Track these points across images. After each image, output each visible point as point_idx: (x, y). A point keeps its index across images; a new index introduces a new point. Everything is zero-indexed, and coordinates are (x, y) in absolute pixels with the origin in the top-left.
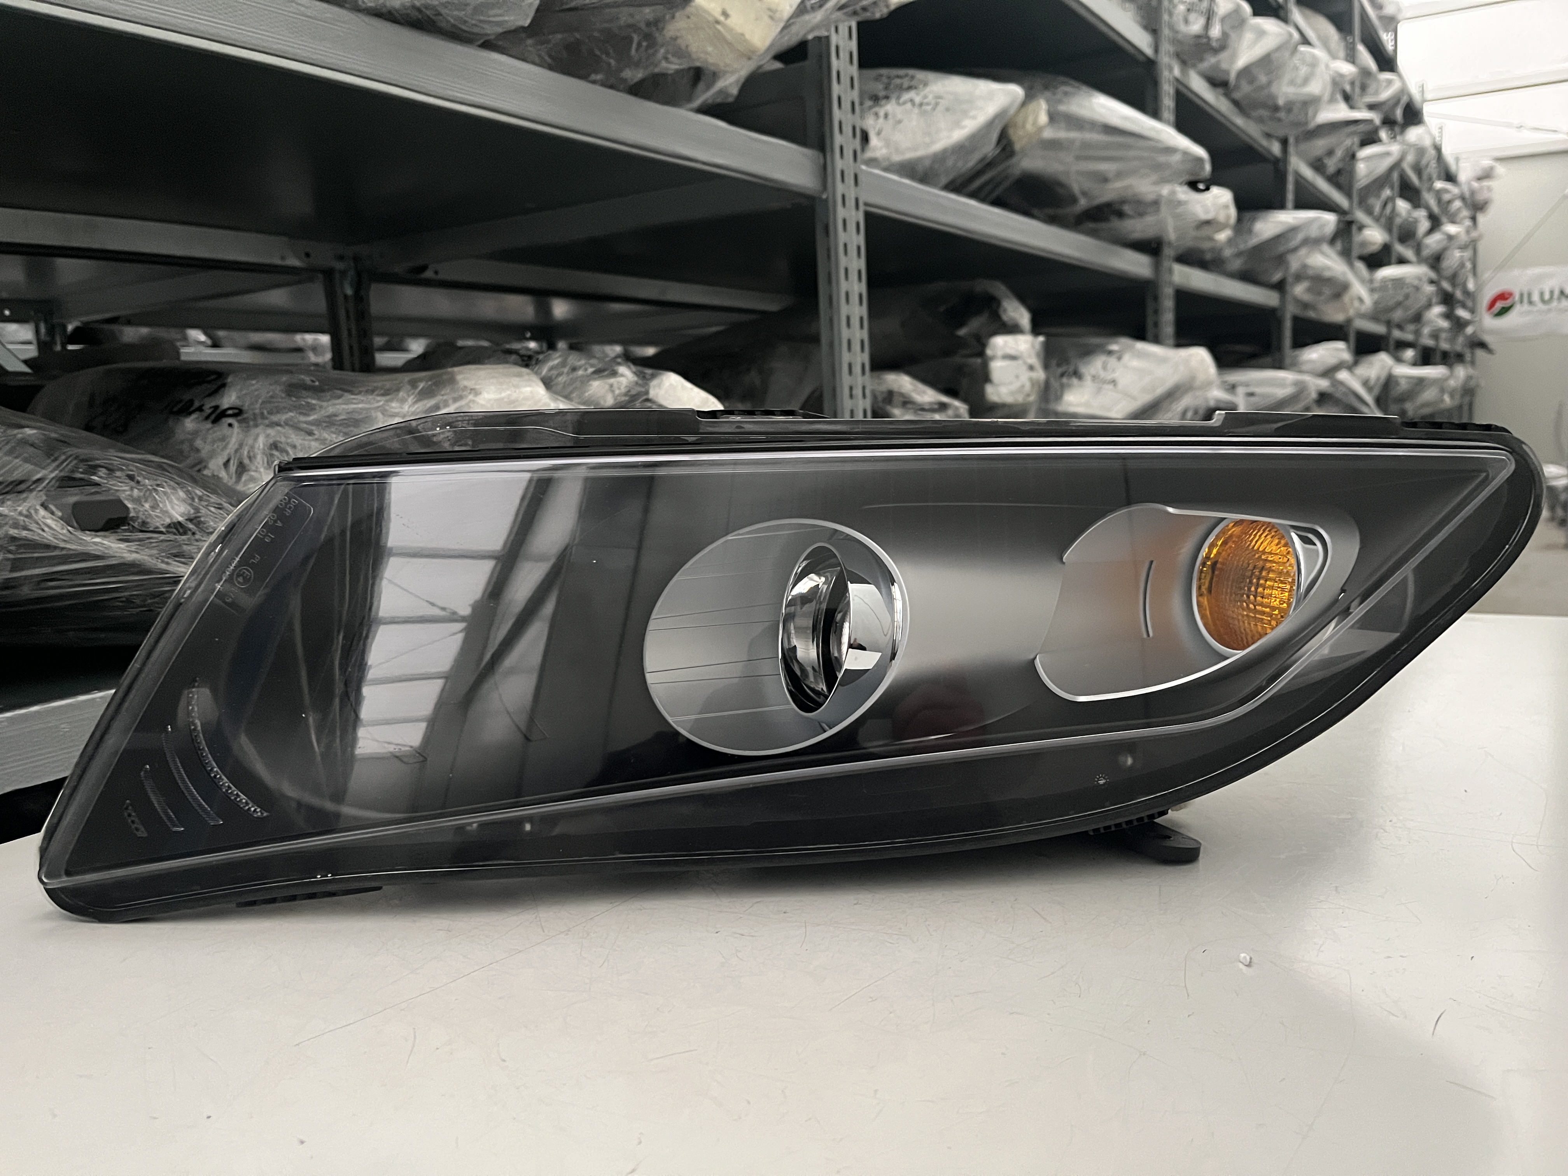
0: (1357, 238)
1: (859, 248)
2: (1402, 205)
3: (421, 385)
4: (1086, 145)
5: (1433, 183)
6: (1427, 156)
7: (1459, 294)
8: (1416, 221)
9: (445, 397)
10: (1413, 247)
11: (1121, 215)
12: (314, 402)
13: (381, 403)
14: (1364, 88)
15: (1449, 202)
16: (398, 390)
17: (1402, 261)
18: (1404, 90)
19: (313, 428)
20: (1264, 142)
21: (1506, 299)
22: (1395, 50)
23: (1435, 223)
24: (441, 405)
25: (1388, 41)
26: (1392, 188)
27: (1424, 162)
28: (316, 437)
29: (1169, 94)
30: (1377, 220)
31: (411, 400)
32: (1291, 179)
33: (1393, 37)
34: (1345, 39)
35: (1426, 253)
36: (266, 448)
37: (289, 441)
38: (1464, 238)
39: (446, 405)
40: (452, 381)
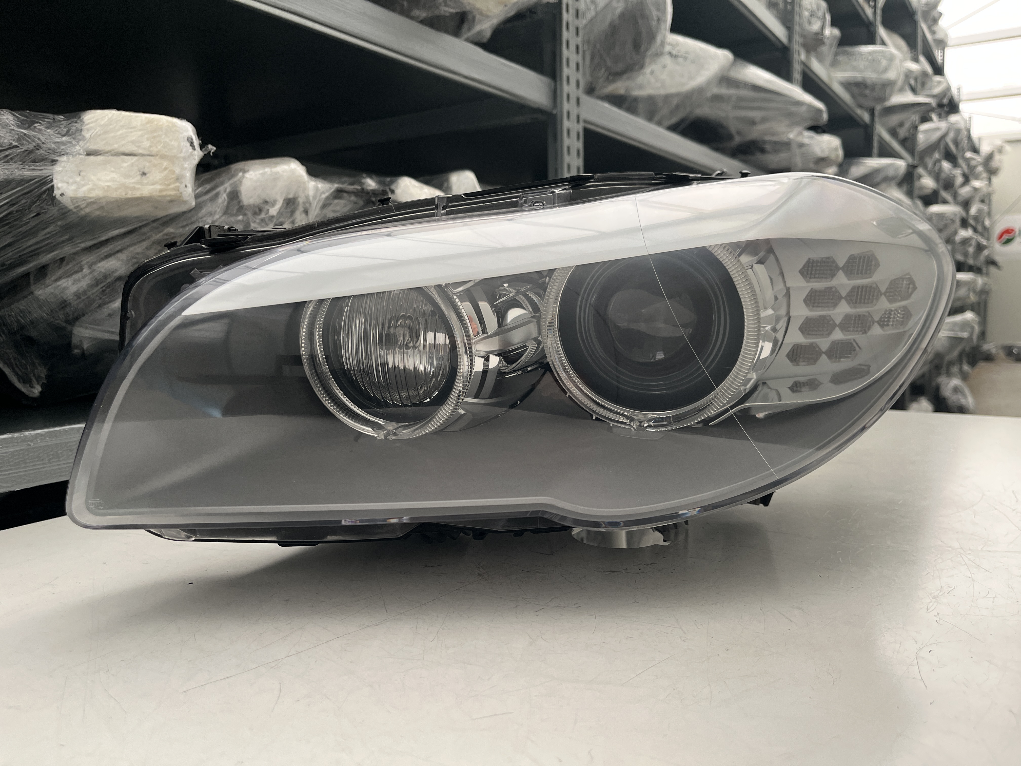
0: (917, 184)
1: (578, 151)
2: (946, 165)
4: (740, 99)
5: (965, 153)
6: (961, 135)
7: (980, 228)
8: (954, 177)
10: (952, 195)
11: (763, 151)
14: (923, 84)
15: (975, 167)
17: (945, 202)
18: (949, 89)
20: (859, 111)
21: (1010, 233)
22: (943, 63)
23: (967, 180)
25: (938, 55)
26: (940, 153)
27: (959, 138)
29: (798, 70)
30: (930, 173)
32: (876, 139)
33: (942, 54)
34: (911, 53)
35: (960, 199)
38: (985, 190)
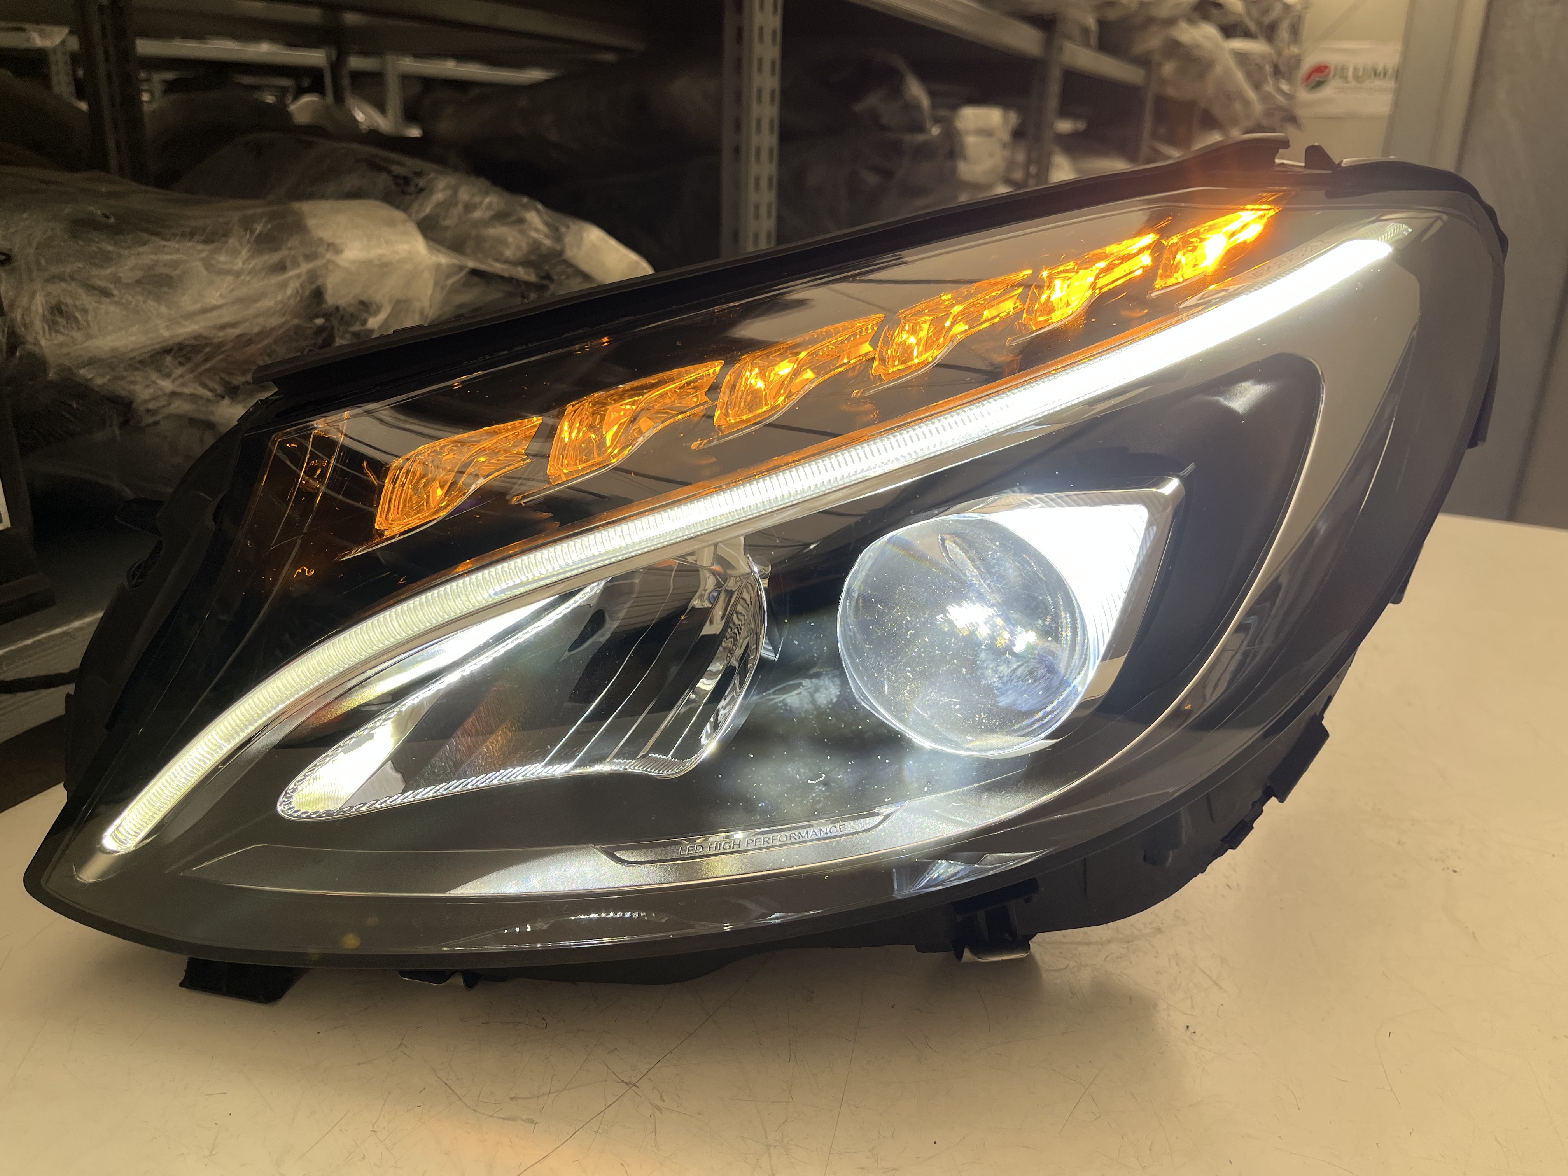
3: (258, 228)
9: (293, 253)
12: (110, 248)
13: (204, 254)
16: (226, 235)
19: (111, 286)
24: (288, 264)
28: (116, 299)
31: (244, 253)
36: (46, 313)
37: (78, 303)
39: (295, 264)
40: (298, 227)
